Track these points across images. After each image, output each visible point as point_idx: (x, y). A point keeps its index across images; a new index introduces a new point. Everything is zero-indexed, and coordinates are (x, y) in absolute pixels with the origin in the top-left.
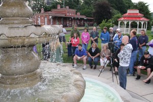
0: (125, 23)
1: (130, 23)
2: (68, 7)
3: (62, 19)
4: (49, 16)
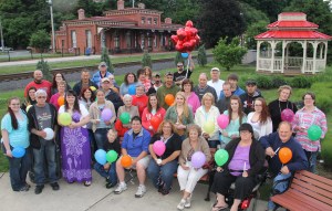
0: (273, 45)
1: (284, 45)
2: (142, 6)
4: (97, 26)
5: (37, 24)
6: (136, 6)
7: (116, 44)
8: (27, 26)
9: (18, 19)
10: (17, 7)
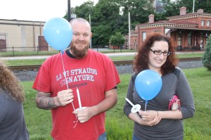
3: (189, 35)
4: (165, 28)
5: (113, 29)
6: (196, 11)
7: (179, 43)
8: (106, 32)
9: (100, 26)
10: (99, 18)
